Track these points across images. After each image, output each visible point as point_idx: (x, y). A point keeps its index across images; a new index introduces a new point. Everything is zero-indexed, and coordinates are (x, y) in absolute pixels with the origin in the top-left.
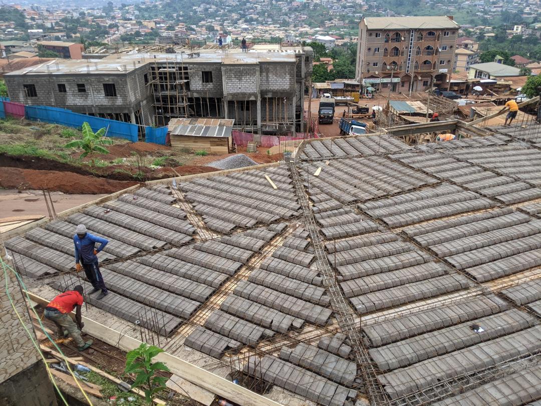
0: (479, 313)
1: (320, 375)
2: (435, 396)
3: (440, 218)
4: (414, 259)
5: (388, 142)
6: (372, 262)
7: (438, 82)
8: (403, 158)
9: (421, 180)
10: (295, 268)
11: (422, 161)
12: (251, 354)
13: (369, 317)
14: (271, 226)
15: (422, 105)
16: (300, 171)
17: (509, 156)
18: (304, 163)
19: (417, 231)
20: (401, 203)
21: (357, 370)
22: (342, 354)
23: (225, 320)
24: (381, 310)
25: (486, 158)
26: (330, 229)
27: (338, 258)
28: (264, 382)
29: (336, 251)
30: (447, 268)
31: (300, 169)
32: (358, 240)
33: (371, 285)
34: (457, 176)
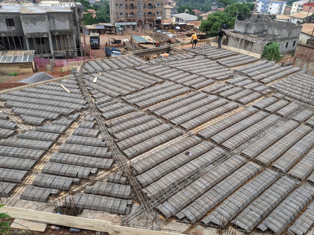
0: (189, 146)
1: (111, 197)
2: (172, 192)
3: (166, 100)
4: (155, 124)
5: (134, 59)
6: (133, 128)
7: (157, 25)
8: (143, 68)
9: (154, 80)
10: (89, 139)
11: (153, 70)
12: (67, 195)
13: (135, 159)
14: (69, 116)
15: (150, 38)
16: (83, 80)
17: (196, 63)
18: (85, 75)
19: (155, 108)
20: (145, 94)
21: (131, 189)
22: (122, 182)
23: (46, 178)
24: (141, 153)
25: (185, 65)
26: (107, 113)
27: (114, 129)
28: (77, 209)
29: (112, 126)
30: (172, 126)
31: (83, 79)
32: (124, 117)
33: (134, 141)
34: (172, 77)
